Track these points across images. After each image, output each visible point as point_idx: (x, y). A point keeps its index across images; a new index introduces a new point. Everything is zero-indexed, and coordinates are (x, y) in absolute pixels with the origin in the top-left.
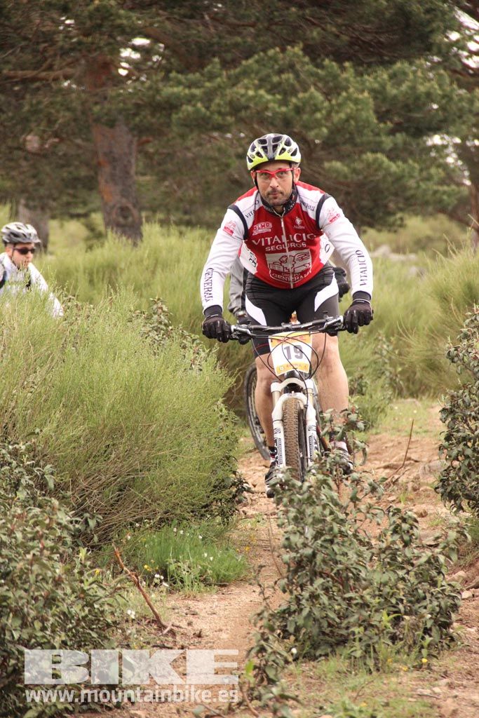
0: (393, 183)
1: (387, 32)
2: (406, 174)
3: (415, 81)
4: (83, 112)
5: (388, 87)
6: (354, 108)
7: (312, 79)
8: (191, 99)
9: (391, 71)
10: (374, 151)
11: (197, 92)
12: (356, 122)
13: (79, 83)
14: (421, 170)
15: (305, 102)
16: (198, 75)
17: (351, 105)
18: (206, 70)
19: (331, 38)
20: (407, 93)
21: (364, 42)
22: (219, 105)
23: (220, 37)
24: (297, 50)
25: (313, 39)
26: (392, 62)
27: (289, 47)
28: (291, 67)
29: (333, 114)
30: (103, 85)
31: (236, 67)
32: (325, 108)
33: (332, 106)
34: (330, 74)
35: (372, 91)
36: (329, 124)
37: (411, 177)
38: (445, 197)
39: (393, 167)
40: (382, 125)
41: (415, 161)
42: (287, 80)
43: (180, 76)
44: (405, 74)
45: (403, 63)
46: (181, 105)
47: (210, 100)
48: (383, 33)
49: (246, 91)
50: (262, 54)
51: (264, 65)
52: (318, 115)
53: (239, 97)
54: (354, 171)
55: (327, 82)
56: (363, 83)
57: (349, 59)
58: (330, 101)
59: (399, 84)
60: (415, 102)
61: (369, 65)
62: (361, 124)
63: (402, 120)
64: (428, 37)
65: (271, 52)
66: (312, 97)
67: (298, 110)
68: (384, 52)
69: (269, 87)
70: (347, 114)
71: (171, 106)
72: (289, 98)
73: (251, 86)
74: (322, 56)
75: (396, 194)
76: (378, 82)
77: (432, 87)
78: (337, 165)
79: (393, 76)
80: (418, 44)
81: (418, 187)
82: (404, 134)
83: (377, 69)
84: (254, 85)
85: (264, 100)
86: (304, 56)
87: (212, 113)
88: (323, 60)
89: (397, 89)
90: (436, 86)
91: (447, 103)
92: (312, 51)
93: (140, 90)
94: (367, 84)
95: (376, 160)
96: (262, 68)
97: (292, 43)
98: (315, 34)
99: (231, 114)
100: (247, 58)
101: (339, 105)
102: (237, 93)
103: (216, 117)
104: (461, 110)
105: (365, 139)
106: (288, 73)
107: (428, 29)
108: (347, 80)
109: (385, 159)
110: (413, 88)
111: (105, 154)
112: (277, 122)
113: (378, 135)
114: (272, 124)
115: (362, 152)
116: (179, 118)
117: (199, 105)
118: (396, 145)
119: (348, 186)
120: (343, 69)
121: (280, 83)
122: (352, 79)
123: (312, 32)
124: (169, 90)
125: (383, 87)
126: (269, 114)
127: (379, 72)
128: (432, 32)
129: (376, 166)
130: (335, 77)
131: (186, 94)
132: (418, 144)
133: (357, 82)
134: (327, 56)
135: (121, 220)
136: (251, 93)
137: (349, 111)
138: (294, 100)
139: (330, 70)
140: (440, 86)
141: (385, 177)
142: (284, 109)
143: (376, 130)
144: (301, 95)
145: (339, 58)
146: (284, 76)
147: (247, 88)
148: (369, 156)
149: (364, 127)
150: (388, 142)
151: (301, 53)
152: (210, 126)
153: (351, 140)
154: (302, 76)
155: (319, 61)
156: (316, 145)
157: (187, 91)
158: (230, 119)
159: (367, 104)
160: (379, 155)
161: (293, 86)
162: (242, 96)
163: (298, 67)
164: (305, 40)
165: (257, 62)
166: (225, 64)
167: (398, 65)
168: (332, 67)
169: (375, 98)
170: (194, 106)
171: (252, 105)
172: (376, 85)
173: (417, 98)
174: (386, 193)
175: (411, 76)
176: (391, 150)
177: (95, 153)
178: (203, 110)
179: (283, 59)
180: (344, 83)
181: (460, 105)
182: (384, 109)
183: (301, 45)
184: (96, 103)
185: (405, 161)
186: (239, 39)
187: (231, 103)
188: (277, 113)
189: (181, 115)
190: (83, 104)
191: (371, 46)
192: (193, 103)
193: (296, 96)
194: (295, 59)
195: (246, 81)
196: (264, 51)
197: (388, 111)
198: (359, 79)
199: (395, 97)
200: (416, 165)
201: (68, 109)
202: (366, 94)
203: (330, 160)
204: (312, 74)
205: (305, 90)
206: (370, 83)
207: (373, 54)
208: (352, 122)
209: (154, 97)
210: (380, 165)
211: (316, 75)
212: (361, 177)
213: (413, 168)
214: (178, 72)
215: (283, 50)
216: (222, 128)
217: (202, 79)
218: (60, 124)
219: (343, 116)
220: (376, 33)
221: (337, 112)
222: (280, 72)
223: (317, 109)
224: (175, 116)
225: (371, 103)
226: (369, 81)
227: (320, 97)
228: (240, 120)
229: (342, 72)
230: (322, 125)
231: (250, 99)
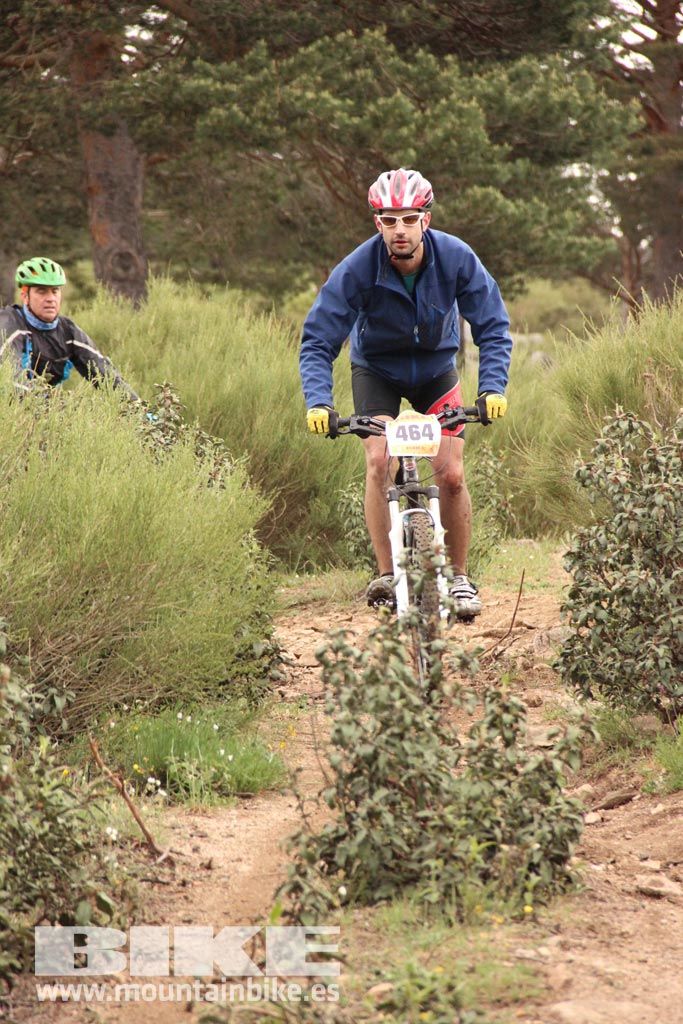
0: (510, 229)
1: (508, 13)
2: (530, 218)
3: (546, 85)
4: (69, 115)
5: (508, 93)
6: (457, 121)
7: (399, 77)
8: (224, 99)
9: (512, 70)
10: (483, 184)
11: (233, 88)
12: (459, 142)
13: (64, 73)
14: (551, 213)
15: (388, 112)
16: (234, 64)
17: (453, 117)
18: (246, 57)
19: (427, 19)
20: (533, 102)
21: (474, 26)
22: (264, 109)
23: (267, 12)
24: (378, 34)
25: (402, 20)
26: (514, 57)
27: (367, 31)
28: (369, 59)
29: (427, 130)
30: (99, 76)
31: (289, 56)
32: (416, 121)
33: (426, 118)
34: (424, 71)
35: (483, 98)
36: (419, 144)
37: (537, 222)
38: (584, 253)
39: (511, 208)
40: (496, 148)
41: (542, 199)
42: (363, 79)
43: (208, 66)
44: (532, 74)
45: (529, 59)
46: (210, 106)
47: (253, 102)
48: (503, 14)
49: (303, 92)
50: (327, 38)
51: (331, 56)
52: (404, 131)
53: (292, 100)
54: (455, 212)
55: (419, 83)
56: (472, 86)
57: (452, 51)
58: (423, 110)
59: (524, 88)
60: (546, 115)
61: (481, 59)
62: (466, 144)
63: (524, 141)
64: (565, 23)
65: (341, 37)
66: (397, 105)
67: (377, 122)
68: (504, 42)
69: (337, 87)
70: (445, 130)
71: (196, 107)
72: (365, 105)
73: (311, 84)
74: (415, 45)
75: (514, 247)
76: (494, 85)
77: (570, 94)
79: (515, 78)
80: (551, 33)
81: (546, 237)
82: (528, 160)
83: (493, 66)
84: (315, 82)
85: (328, 106)
86: (388, 44)
87: (254, 121)
88: (416, 51)
89: (520, 96)
90: (576, 94)
91: (590, 117)
92: (401, 38)
93: (151, 84)
95: (486, 196)
96: (328, 58)
97: (372, 25)
98: (404, 12)
99: (282, 124)
100: (306, 44)
101: (436, 117)
102: (290, 95)
103: (260, 125)
104: (610, 128)
105: (470, 166)
106: (366, 67)
107: (566, 11)
108: (448, 81)
109: (499, 195)
110: (543, 95)
111: (99, 176)
112: (347, 137)
113: (491, 161)
114: (339, 140)
115: (468, 185)
116: (206, 126)
117: (235, 108)
118: (515, 175)
120: (444, 65)
121: (353, 82)
122: (455, 80)
123: (400, 10)
124: (193, 83)
125: (501, 93)
126: (335, 126)
127: (495, 71)
128: (571, 14)
129: (487, 203)
130: (432, 76)
131: (217, 90)
132: (548, 177)
133: (463, 84)
134: (422, 45)
135: (119, 272)
136: (310, 95)
137: (449, 125)
138: (372, 108)
139: (424, 65)
140: (582, 93)
141: (498, 220)
142: (356, 120)
143: (489, 155)
144: (381, 101)
145: (439, 48)
146: (360, 72)
147: (305, 88)
148: (477, 191)
149: (471, 150)
150: (504, 171)
151: (383, 39)
152: (250, 140)
153: (452, 169)
154: (385, 72)
155: (409, 52)
157: (218, 85)
158: (280, 131)
159: (476, 116)
160: (491, 189)
161: (371, 87)
162: (298, 99)
163: (379, 58)
164: (389, 21)
165: (320, 49)
166: (275, 51)
167: (524, 61)
168: (428, 61)
169: (487, 109)
170: (228, 109)
171: (311, 112)
172: (490, 90)
173: (549, 110)
174: (500, 244)
175: (541, 79)
176: (509, 183)
177: (85, 174)
178: (241, 115)
179: (359, 46)
180: (445, 85)
181: (609, 121)
182: (500, 124)
183: (385, 28)
184: (86, 101)
185: (527, 199)
186: (294, 14)
187: (281, 107)
188: (347, 126)
189: (208, 121)
190: (68, 103)
191: (484, 32)
192: (227, 105)
193: (375, 102)
194: (376, 49)
195: (304, 77)
196: (332, 35)
197: (506, 127)
198: (466, 79)
199: (516, 108)
200: (543, 205)
201: (46, 109)
202: (474, 103)
204: (399, 71)
205: (389, 94)
206: (482, 85)
207: (488, 45)
208: (454, 143)
209: (171, 94)
210: (493, 203)
211: (405, 72)
212: (465, 221)
213: (539, 209)
214: (207, 60)
215: (358, 34)
216: (266, 143)
217: (241, 71)
218: (34, 130)
219: (439, 133)
220: (492, 14)
221: (433, 127)
222: (354, 66)
223: (404, 123)
224: (200, 123)
225: (482, 116)
226: (481, 82)
227: (408, 105)
228: (294, 133)
229: (442, 69)
230: (409, 146)
231: (309, 103)
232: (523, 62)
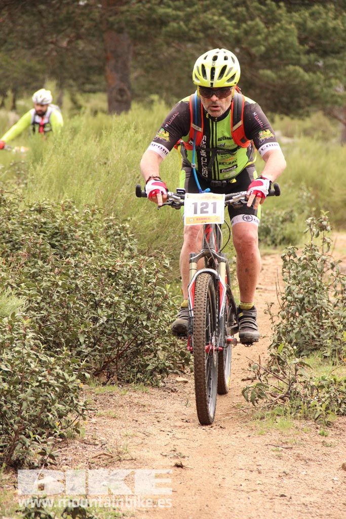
0: (305, 87)
2: (315, 82)
3: (326, 19)
4: (101, 22)
5: (308, 22)
6: (284, 34)
7: (256, 13)
8: (176, 19)
9: (310, 11)
10: (294, 65)
11: (181, 14)
12: (285, 44)
14: (325, 80)
15: (252, 28)
16: (181, 2)
17: (282, 32)
20: (320, 27)
22: (194, 24)
26: (311, 5)
28: (244, 3)
29: (269, 38)
30: (115, 4)
32: (264, 33)
33: (269, 32)
34: (269, 10)
35: (297, 23)
36: (266, 44)
37: (318, 84)
39: (307, 77)
40: (301, 47)
41: (321, 73)
42: (241, 12)
43: (170, 2)
44: (320, 13)
45: (318, 6)
46: (169, 22)
47: (189, 20)
49: (213, 16)
52: (259, 37)
53: (208, 20)
54: (280, 78)
55: (266, 15)
56: (291, 17)
58: (268, 28)
59: (316, 19)
60: (325, 33)
61: (296, 5)
62: (287, 45)
63: (314, 45)
66: (257, 25)
67: (247, 33)
69: (228, 15)
70: (279, 38)
71: (163, 22)
72: (241, 24)
73: (216, 13)
75: (306, 95)
76: (302, 18)
77: (338, 25)
78: (268, 72)
79: (312, 14)
81: (322, 91)
82: (315, 54)
83: (301, 8)
84: (218, 13)
85: (224, 24)
87: (190, 30)
89: (313, 23)
90: (340, 24)
93: (142, 10)
94: (294, 19)
95: (295, 71)
96: (225, 2)
99: (202, 31)
101: (274, 32)
102: (207, 17)
103: (192, 32)
105: (288, 55)
106: (242, 7)
108: (281, 15)
109: (301, 71)
111: (112, 52)
112: (231, 39)
113: (298, 53)
114: (228, 40)
115: (287, 64)
116: (167, 31)
117: (182, 23)
118: (309, 61)
119: (275, 86)
120: (279, 7)
121: (236, 13)
122: (284, 14)
124: (162, 10)
125: (305, 21)
126: (227, 34)
127: (303, 11)
130: (273, 12)
131: (173, 15)
133: (287, 17)
135: (119, 98)
136: (216, 18)
137: (280, 36)
138: (244, 26)
139: (270, 7)
140: (343, 24)
141: (300, 82)
142: (237, 31)
143: (298, 50)
144: (249, 23)
146: (240, 9)
147: (214, 14)
148: (291, 68)
149: (290, 48)
150: (304, 59)
152: (186, 39)
153: (279, 56)
154: (251, 10)
156: (255, 57)
157: (174, 12)
158: (201, 35)
159: (293, 32)
160: (298, 68)
161: (244, 15)
162: (210, 19)
163: (249, 3)
168: (272, 5)
169: (299, 29)
170: (178, 23)
171: (215, 26)
172: (300, 20)
173: (327, 31)
174: (300, 94)
175: (324, 16)
176: (307, 65)
177: (105, 50)
178: (184, 27)
180: (279, 17)
182: (303, 36)
184: (110, 16)
185: (314, 72)
187: (202, 24)
188: (232, 33)
189: (168, 29)
190: (101, 16)
192: (177, 21)
193: (246, 23)
195: (214, 10)
197: (306, 38)
198: (289, 14)
199: (312, 29)
200: (322, 76)
201: (91, 20)
202: (293, 26)
203: (263, 69)
204: (257, 9)
205: (252, 19)
206: (296, 18)
208: (282, 44)
209: (151, 15)
210: (297, 75)
211: (260, 10)
212: (284, 82)
213: (319, 78)
216: (193, 40)
217: (184, 5)
219: (276, 39)
221: (273, 36)
222: (237, 6)
223: (259, 33)
224: (164, 29)
225: (296, 32)
226: (296, 16)
227: (262, 25)
228: (207, 36)
229: (278, 9)
230: (261, 44)
231: (215, 22)
232: (316, 8)
